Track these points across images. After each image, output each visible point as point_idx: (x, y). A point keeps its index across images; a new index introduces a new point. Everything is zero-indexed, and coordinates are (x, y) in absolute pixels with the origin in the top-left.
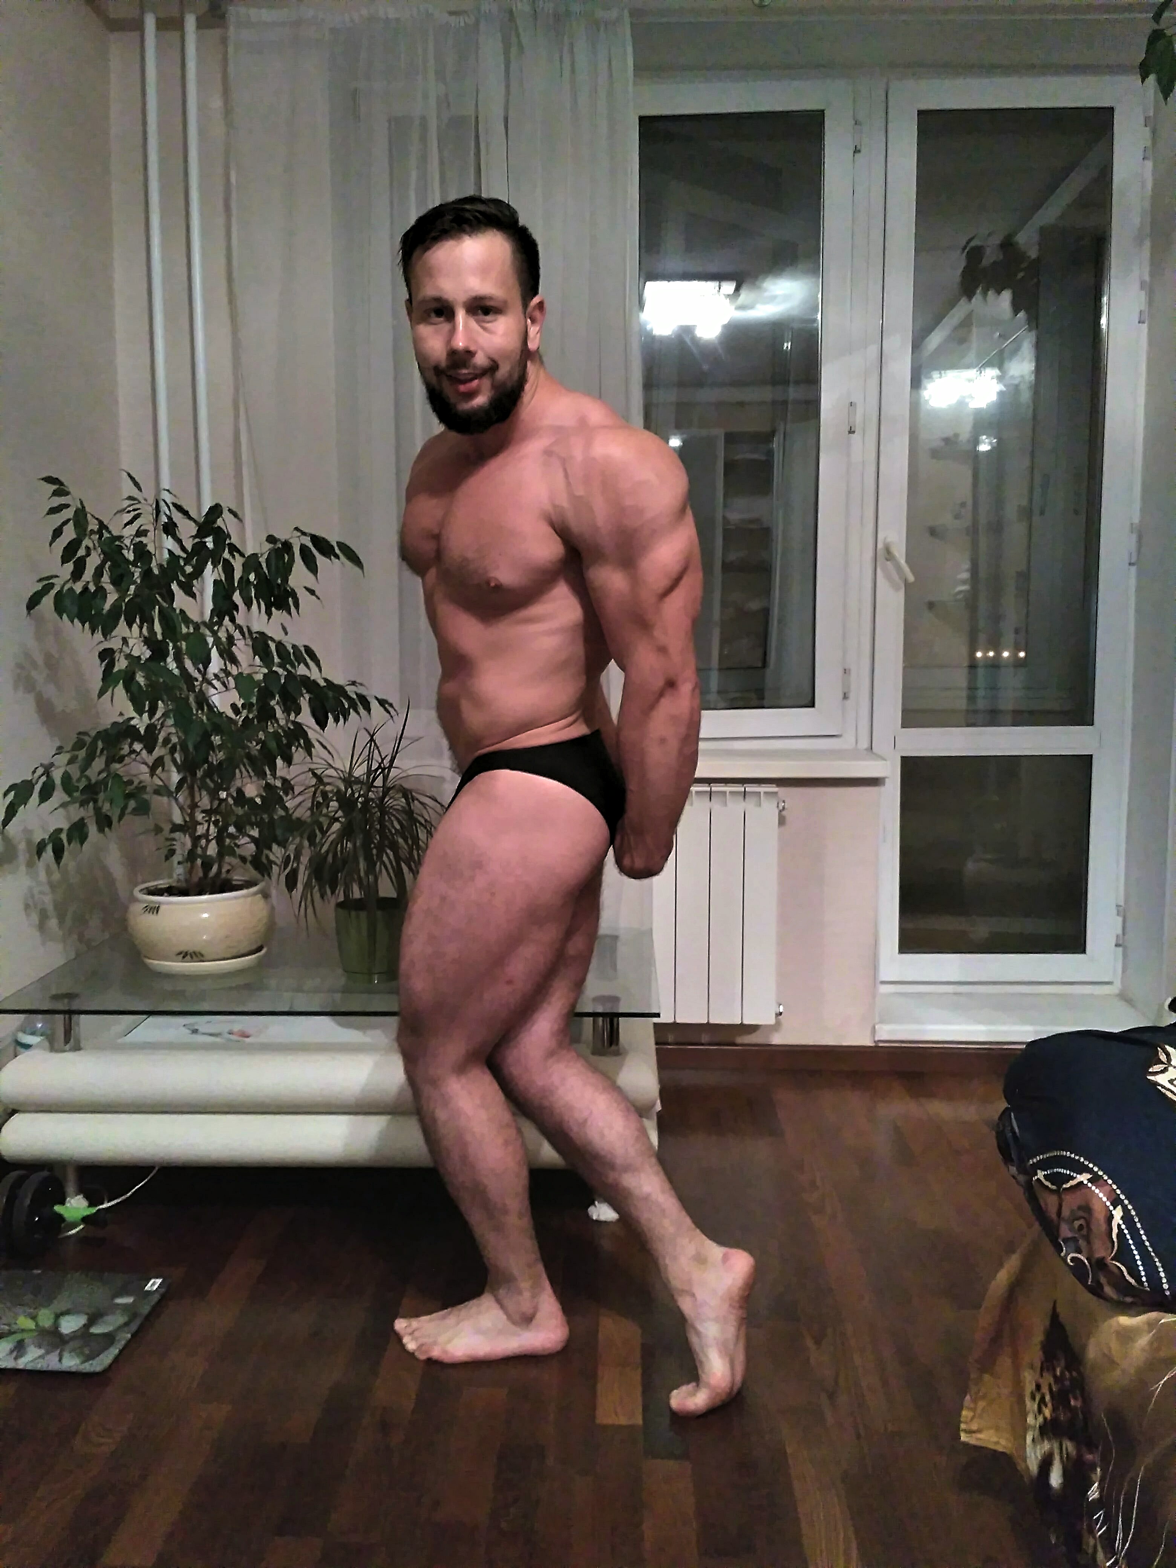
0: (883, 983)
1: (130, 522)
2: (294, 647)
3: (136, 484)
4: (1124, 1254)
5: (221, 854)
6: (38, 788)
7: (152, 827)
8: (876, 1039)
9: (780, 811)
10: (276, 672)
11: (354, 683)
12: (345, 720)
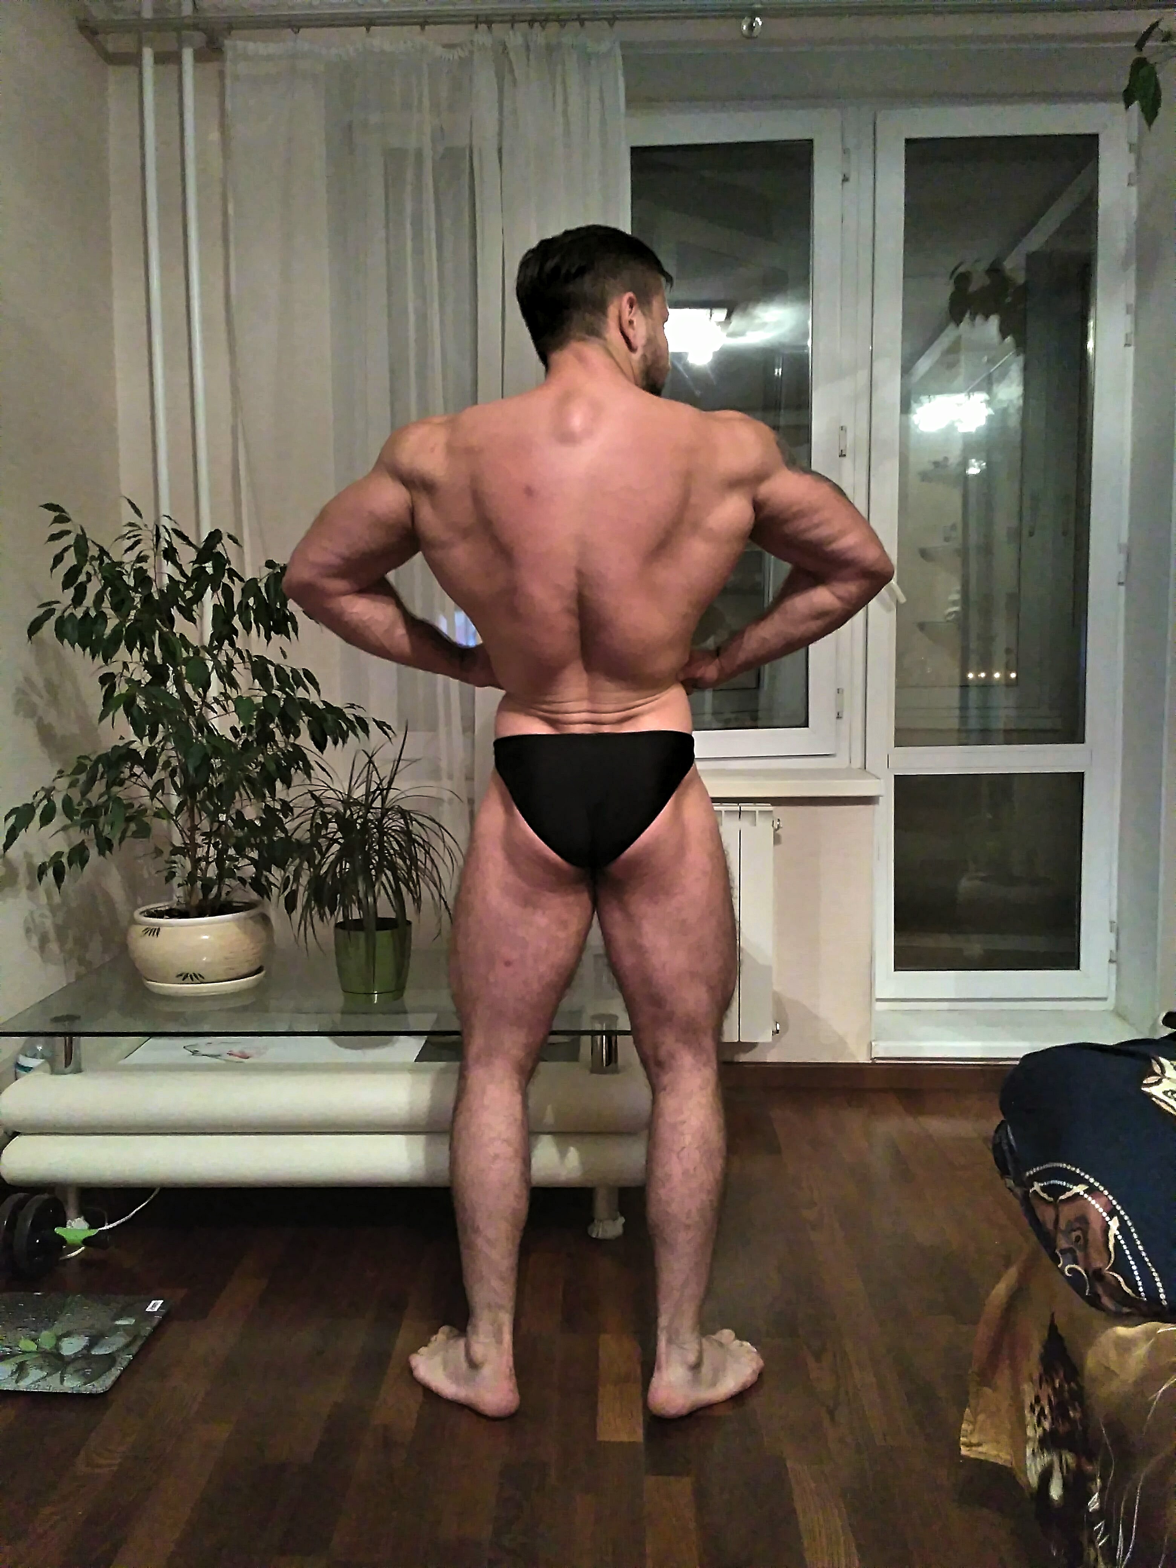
0: (878, 1000)
1: (131, 548)
2: (293, 670)
3: (137, 512)
4: (1120, 1265)
5: (221, 877)
6: (38, 812)
7: (153, 849)
8: (873, 1057)
9: (776, 830)
10: (274, 695)
11: (352, 706)
12: (344, 742)
